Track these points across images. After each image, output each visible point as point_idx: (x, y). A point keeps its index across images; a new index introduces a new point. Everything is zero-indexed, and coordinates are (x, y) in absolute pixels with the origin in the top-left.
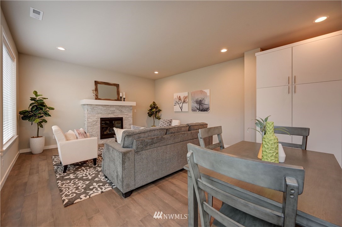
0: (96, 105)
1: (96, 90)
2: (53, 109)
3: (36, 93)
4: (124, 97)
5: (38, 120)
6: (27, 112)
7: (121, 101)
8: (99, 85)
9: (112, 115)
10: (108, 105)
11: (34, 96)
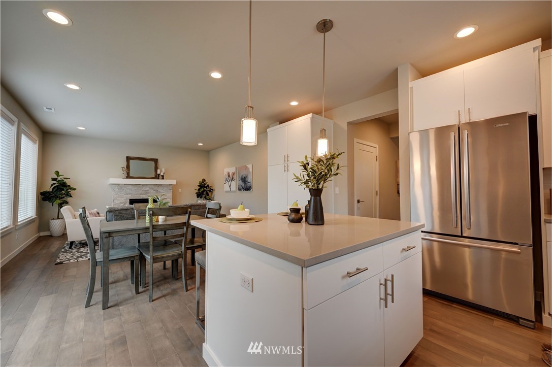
0: (125, 184)
1: (128, 167)
2: (74, 189)
3: (57, 173)
4: (162, 174)
5: (59, 201)
6: (48, 192)
7: (159, 179)
8: (131, 161)
9: (145, 196)
10: (140, 185)
11: (56, 177)
